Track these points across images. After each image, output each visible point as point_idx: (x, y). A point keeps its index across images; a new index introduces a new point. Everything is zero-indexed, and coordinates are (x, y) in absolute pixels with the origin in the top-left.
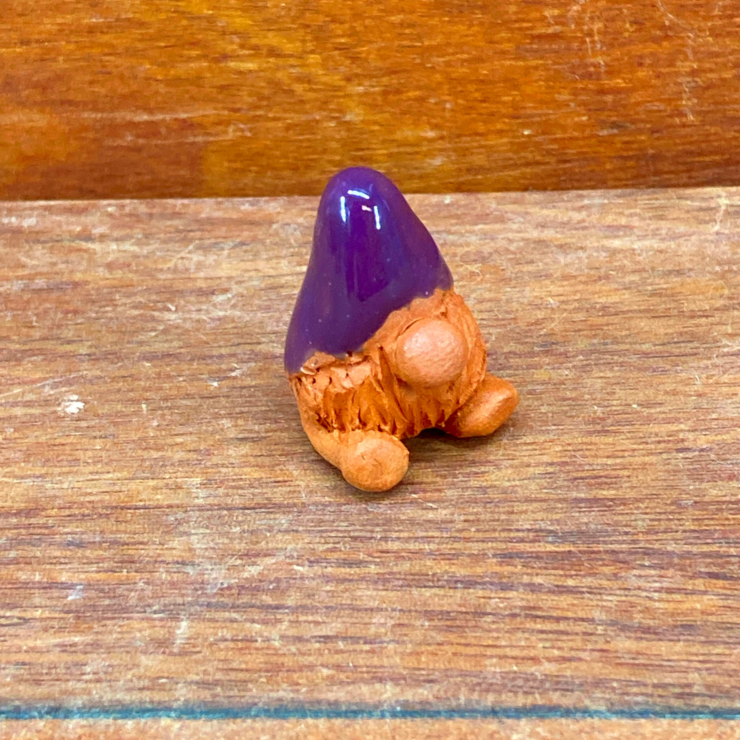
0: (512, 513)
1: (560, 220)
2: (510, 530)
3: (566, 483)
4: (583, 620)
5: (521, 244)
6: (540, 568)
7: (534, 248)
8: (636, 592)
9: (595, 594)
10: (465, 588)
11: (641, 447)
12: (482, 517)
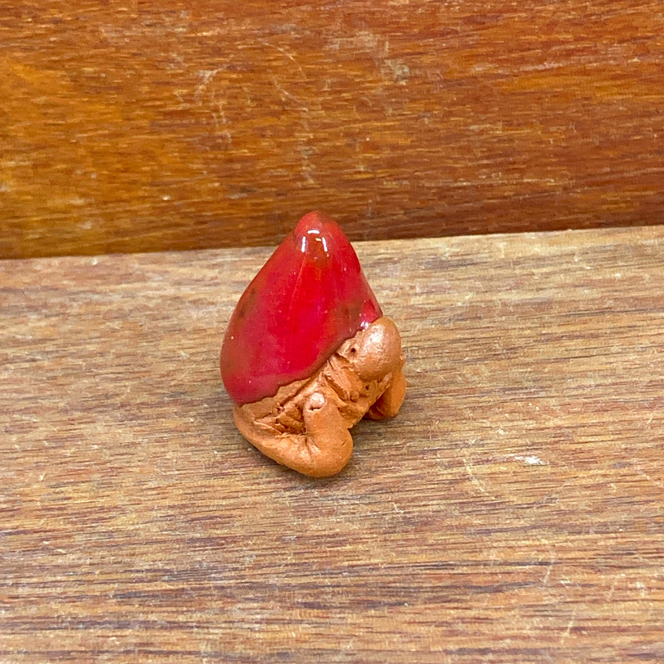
0: (133, 555)
1: (195, 277)
2: (131, 571)
3: (183, 525)
4: (190, 653)
5: (160, 301)
6: (155, 606)
7: (170, 305)
8: (239, 625)
9: (203, 628)
10: (86, 628)
11: (253, 487)
12: (106, 560)
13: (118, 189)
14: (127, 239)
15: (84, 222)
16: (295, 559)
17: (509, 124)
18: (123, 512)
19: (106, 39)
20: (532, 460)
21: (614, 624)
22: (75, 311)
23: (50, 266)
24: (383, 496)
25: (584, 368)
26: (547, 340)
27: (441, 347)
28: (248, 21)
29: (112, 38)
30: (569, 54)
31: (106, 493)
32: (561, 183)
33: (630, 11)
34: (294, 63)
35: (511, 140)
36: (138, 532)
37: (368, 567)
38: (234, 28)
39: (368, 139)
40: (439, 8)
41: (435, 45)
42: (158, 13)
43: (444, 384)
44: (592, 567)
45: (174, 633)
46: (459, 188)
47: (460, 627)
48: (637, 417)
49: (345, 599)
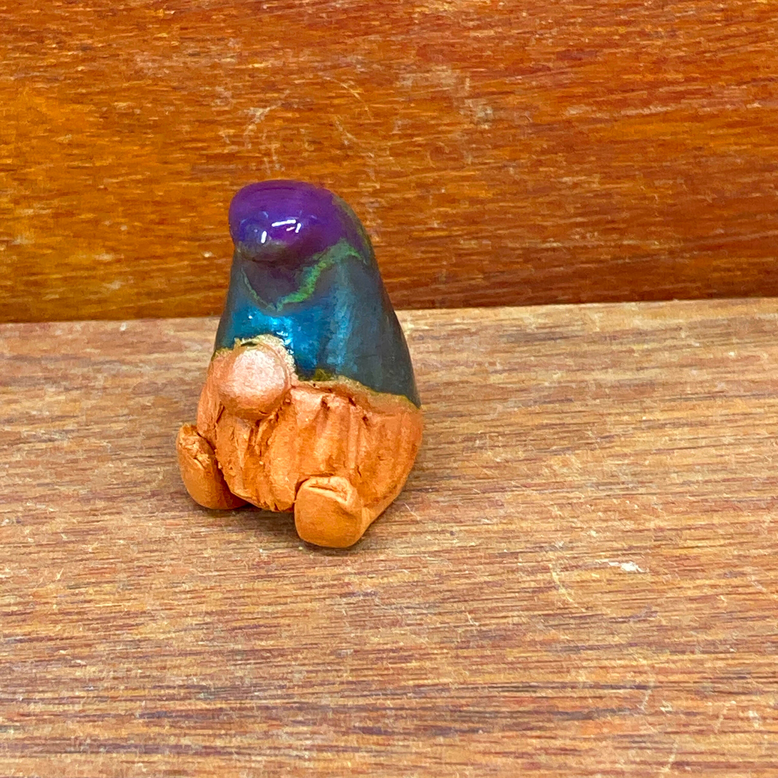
13: (152, 243)
14: (161, 301)
15: (111, 281)
16: (352, 676)
17: (607, 177)
18: (153, 619)
19: (141, 69)
20: (628, 567)
21: (722, 759)
22: (100, 383)
23: (71, 331)
24: (455, 605)
25: (690, 461)
26: (649, 428)
27: (526, 434)
28: (307, 51)
29: (149, 69)
30: (678, 97)
31: (133, 596)
32: (667, 246)
33: (750, 48)
34: (359, 102)
35: (608, 195)
36: (170, 642)
37: (436, 688)
38: (291, 60)
39: (443, 191)
40: (528, 39)
41: (523, 84)
42: (203, 40)
43: (528, 476)
44: (697, 692)
45: (211, 759)
46: (547, 250)
47: (543, 759)
48: (752, 519)
49: (410, 725)
